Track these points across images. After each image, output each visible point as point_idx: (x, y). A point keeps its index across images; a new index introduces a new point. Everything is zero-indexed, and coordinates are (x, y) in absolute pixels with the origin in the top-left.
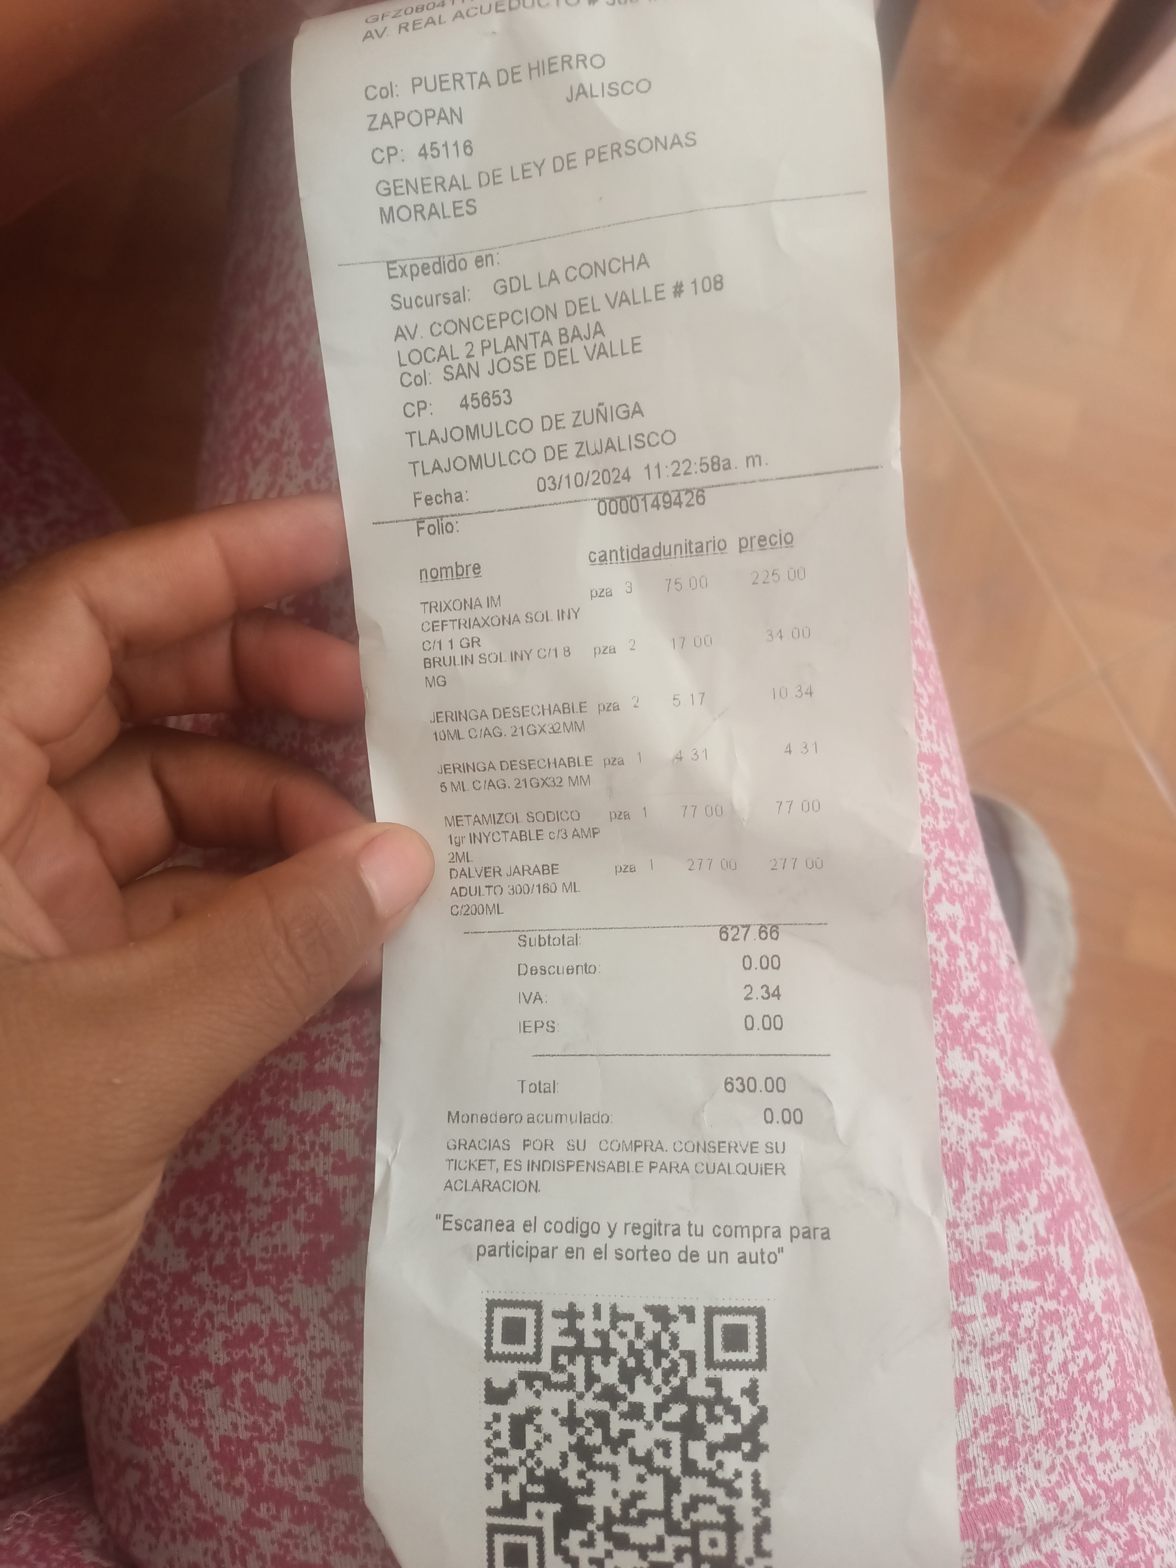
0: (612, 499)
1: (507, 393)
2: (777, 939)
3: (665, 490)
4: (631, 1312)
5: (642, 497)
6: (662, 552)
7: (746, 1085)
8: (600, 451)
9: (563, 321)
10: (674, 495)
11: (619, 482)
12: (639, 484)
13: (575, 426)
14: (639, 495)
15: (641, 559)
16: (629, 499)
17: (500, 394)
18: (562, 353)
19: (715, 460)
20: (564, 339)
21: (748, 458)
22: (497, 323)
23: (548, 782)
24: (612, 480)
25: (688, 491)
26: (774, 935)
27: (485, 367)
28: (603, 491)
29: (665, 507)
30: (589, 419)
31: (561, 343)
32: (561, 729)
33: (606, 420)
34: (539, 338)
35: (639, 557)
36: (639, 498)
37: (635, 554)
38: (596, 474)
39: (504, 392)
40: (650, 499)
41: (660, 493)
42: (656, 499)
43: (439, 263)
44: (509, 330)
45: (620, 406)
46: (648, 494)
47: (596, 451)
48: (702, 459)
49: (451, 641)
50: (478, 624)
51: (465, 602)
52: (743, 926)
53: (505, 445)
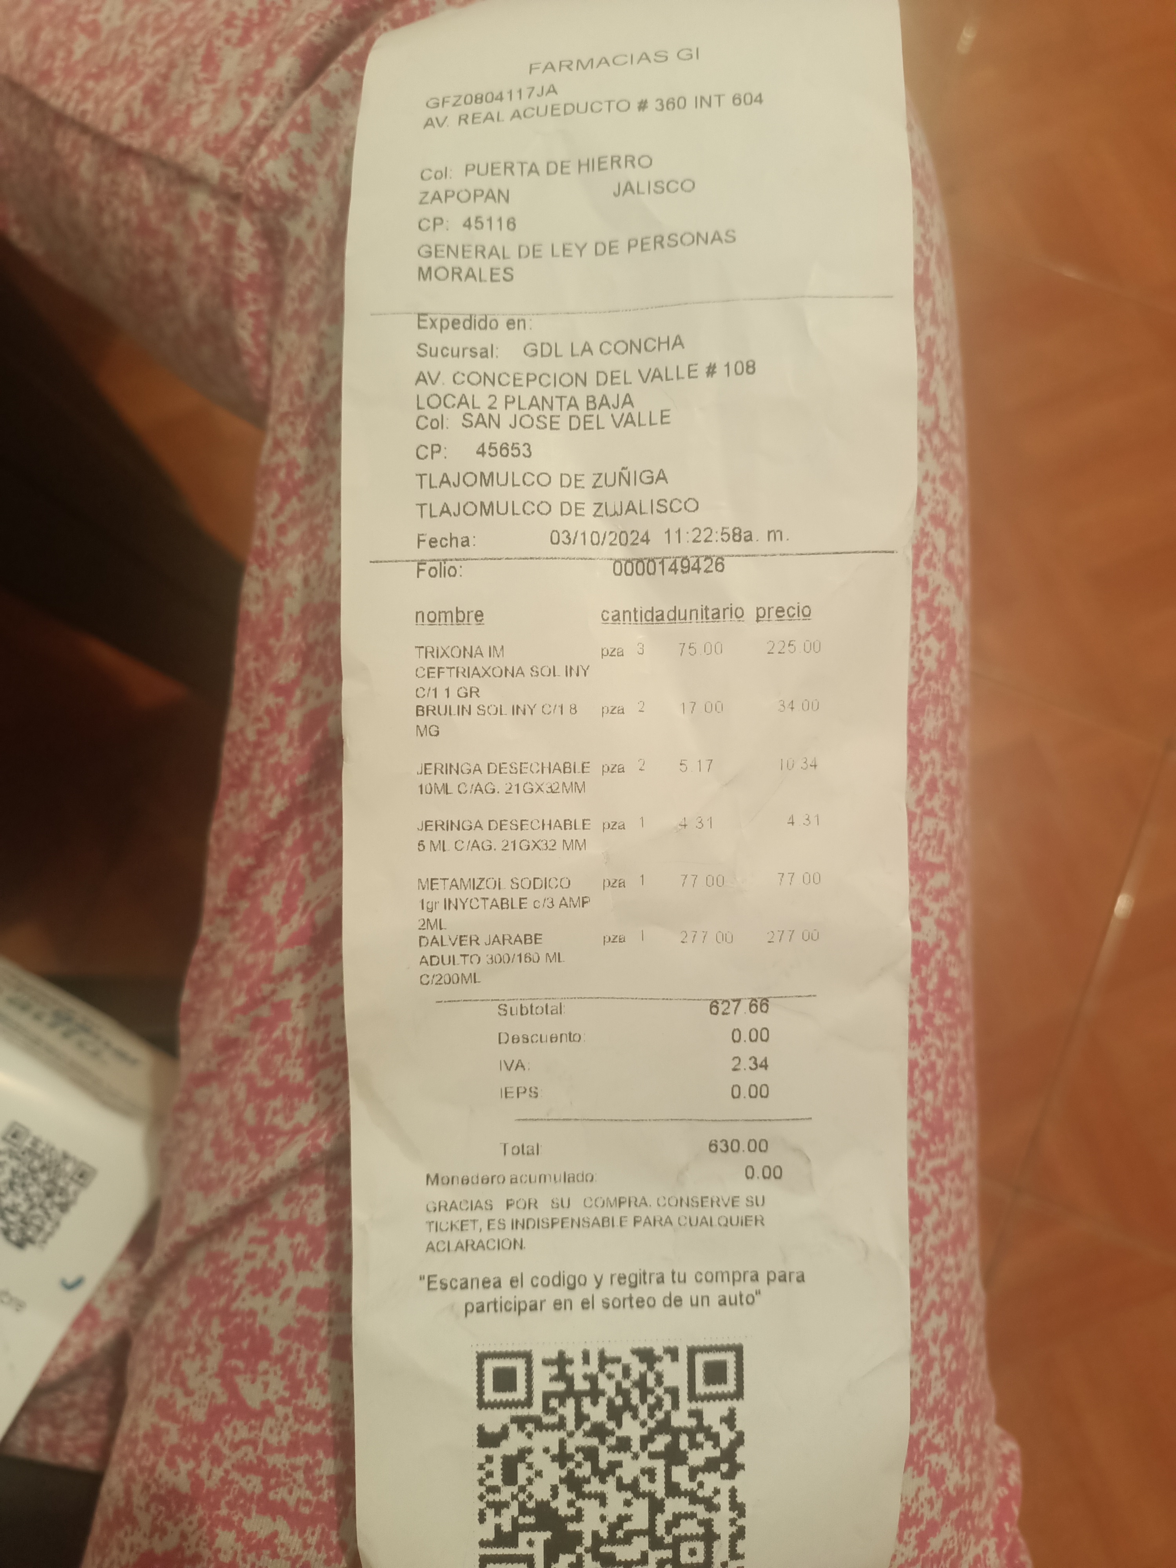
0: (628, 561)
1: (527, 446)
2: (766, 1012)
3: (684, 554)
4: (618, 1355)
5: (660, 560)
6: (676, 616)
7: (730, 1147)
8: (619, 512)
9: (592, 388)
10: (693, 561)
11: (637, 544)
12: (657, 548)
13: (594, 487)
14: (657, 558)
15: (655, 621)
16: (646, 562)
17: (520, 446)
18: (587, 419)
19: (737, 531)
20: (591, 405)
21: (769, 532)
22: (524, 382)
23: (540, 845)
24: (630, 542)
25: (707, 558)
26: (765, 1008)
27: (507, 420)
28: (620, 552)
29: (682, 571)
30: (610, 481)
31: (588, 409)
32: (560, 790)
33: (628, 483)
34: (566, 402)
35: (652, 620)
36: (657, 561)
37: (649, 616)
38: (613, 535)
39: (524, 445)
40: (668, 563)
41: (679, 557)
42: (675, 563)
43: (470, 321)
44: (536, 390)
45: (644, 471)
46: (667, 558)
47: (616, 512)
48: (723, 528)
49: (448, 690)
50: (478, 674)
51: (465, 649)
52: (734, 1001)
53: (519, 495)
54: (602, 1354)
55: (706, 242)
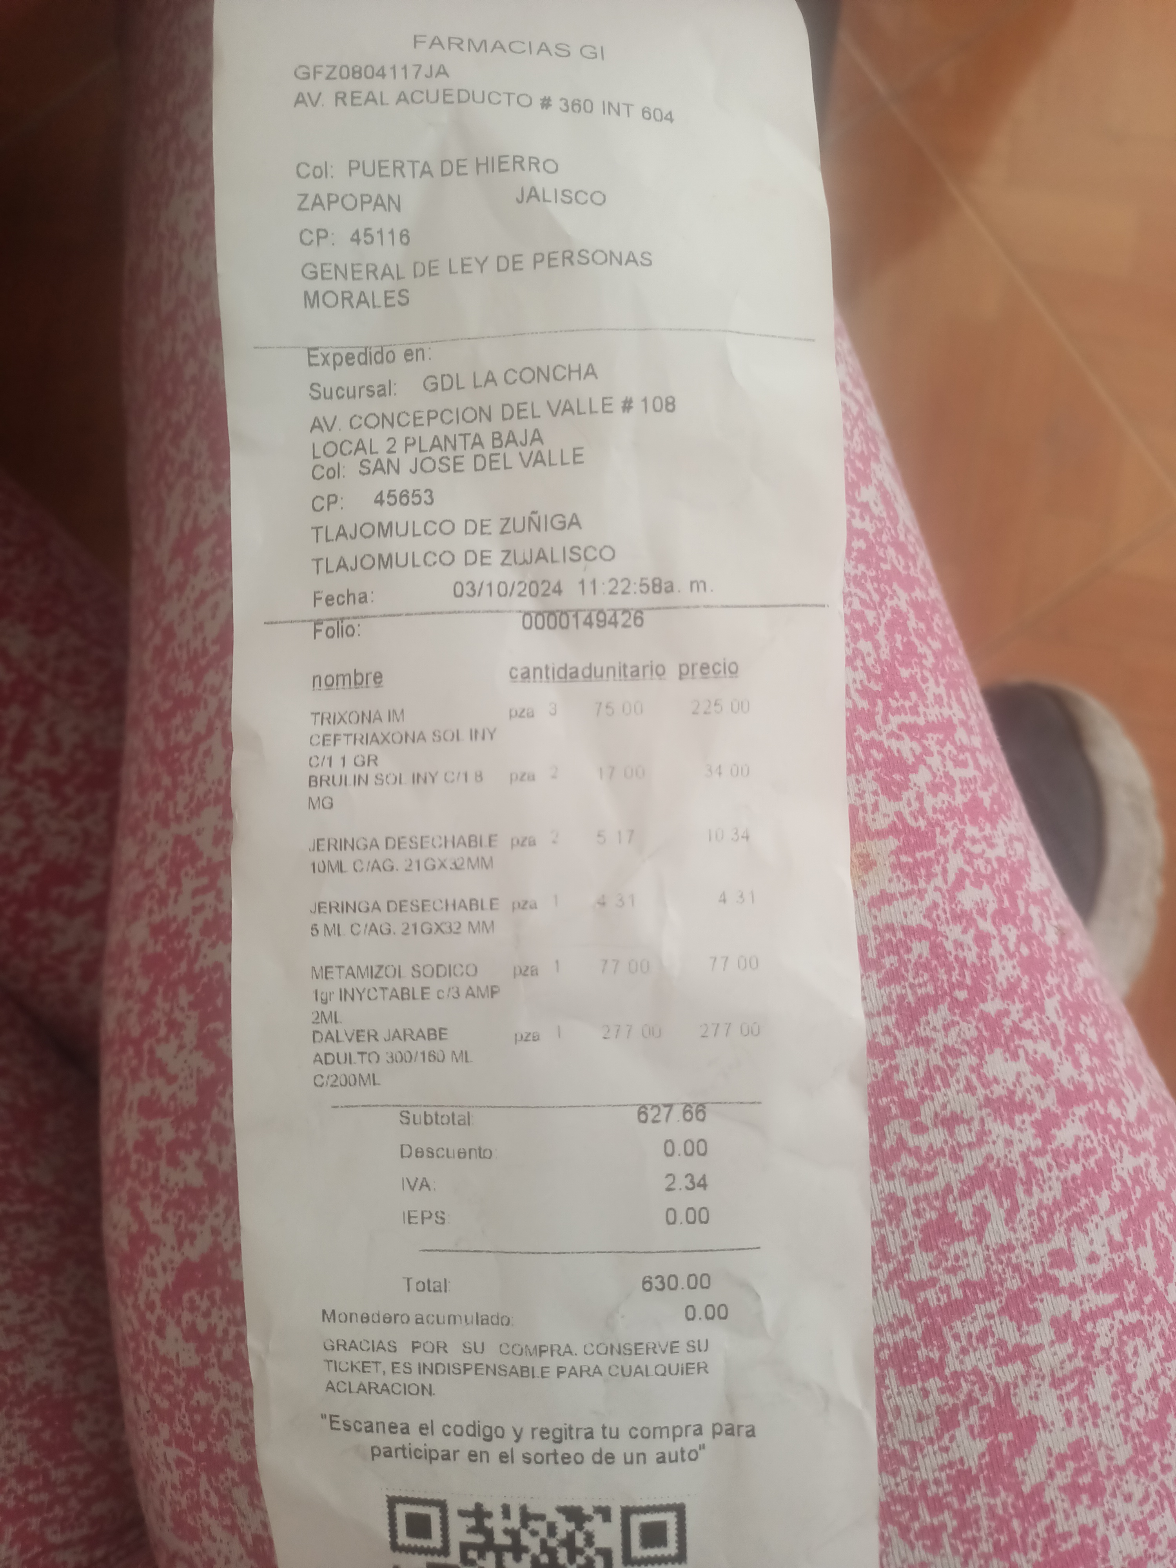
0: (539, 613)
1: (429, 493)
2: (703, 1120)
3: (599, 607)
4: (543, 1512)
5: (574, 613)
6: (592, 673)
7: (667, 1284)
8: (529, 560)
9: (497, 424)
10: (609, 614)
11: (548, 595)
12: (572, 599)
13: (502, 533)
14: (570, 611)
15: (569, 679)
16: (558, 614)
17: (422, 493)
18: (493, 458)
19: (657, 582)
20: (497, 443)
21: (692, 583)
22: (424, 420)
23: (444, 928)
24: (541, 592)
25: (625, 611)
26: (701, 1116)
27: (407, 463)
28: (529, 604)
29: (598, 626)
30: (519, 526)
31: (494, 447)
32: (465, 866)
33: (538, 529)
34: (470, 440)
35: (566, 677)
36: (571, 614)
37: (562, 673)
38: (523, 586)
39: (426, 491)
40: (582, 616)
41: (594, 610)
42: (590, 616)
43: (365, 354)
44: (437, 428)
45: (556, 516)
46: (581, 610)
47: (525, 561)
48: (642, 579)
49: (344, 759)
50: (377, 741)
51: (363, 714)
52: (665, 1106)
53: (420, 545)
54: (523, 1509)
55: (620, 263)
